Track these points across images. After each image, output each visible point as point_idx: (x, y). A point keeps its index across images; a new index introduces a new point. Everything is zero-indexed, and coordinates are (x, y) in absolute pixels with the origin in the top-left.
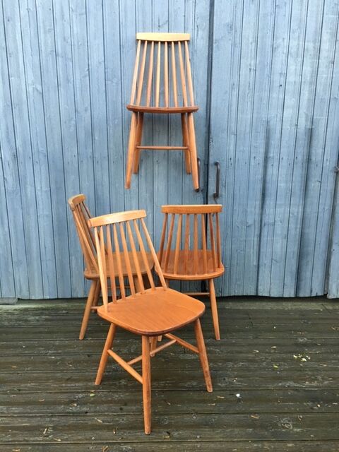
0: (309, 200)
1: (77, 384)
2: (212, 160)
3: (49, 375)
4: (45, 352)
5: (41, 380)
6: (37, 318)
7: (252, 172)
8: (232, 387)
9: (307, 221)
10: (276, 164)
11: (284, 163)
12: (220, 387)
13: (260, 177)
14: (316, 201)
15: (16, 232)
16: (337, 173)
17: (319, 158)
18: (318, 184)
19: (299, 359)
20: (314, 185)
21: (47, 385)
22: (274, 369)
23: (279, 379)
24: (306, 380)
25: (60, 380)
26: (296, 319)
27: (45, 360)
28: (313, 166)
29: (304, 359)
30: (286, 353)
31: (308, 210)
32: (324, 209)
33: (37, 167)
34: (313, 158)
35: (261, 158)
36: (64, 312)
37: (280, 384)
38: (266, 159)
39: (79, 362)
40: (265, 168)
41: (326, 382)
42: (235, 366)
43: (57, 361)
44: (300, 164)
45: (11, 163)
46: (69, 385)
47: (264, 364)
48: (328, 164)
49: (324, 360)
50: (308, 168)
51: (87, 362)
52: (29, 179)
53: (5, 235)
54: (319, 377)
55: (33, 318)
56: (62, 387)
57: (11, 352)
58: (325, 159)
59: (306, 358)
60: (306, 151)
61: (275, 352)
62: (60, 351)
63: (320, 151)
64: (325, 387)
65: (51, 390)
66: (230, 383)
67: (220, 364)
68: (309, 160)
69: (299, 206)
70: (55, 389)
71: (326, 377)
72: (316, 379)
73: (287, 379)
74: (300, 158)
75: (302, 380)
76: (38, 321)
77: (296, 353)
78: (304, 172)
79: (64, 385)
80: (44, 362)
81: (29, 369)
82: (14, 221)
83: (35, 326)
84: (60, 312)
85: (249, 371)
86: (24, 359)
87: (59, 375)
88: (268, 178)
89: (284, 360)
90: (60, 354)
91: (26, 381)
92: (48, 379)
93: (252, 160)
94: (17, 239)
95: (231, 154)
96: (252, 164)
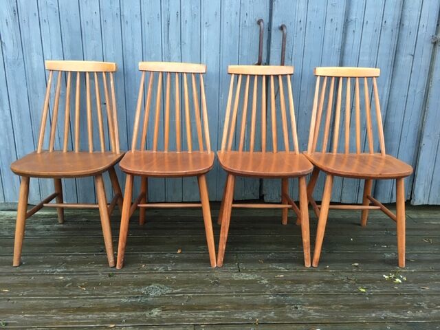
0: (397, 80)
1: (90, 316)
2: (276, 23)
3: (52, 302)
4: (51, 270)
5: (41, 310)
6: (48, 226)
7: (327, 40)
8: (308, 319)
9: (393, 108)
10: (358, 30)
11: (369, 29)
12: (291, 319)
13: (337, 46)
14: (406, 81)
15: (20, 117)
16: (435, 44)
17: (414, 23)
18: (410, 58)
19: (392, 281)
20: (404, 59)
21: (47, 318)
22: (361, 294)
23: (370, 307)
24: (407, 308)
25: (67, 310)
26: (375, 230)
27: (49, 281)
28: (405, 33)
29: (398, 280)
30: (373, 272)
31: (395, 92)
32: (415, 91)
33: (45, 27)
34: (406, 23)
35: (340, 20)
36: (84, 219)
37: (374, 315)
38: (347, 22)
39: (96, 284)
40: (345, 34)
41: (435, 312)
42: (309, 290)
43: (66, 282)
44: (389, 31)
45: (10, 21)
46: (78, 317)
47: (347, 286)
48: (424, 31)
49: (425, 281)
50: (399, 37)
51: (107, 284)
52: (35, 44)
53: (5, 121)
54: (423, 304)
55: (42, 227)
56: (69, 319)
57: (5, 270)
58: (421, 25)
59: (399, 278)
60: (397, 13)
61: (357, 271)
62: (72, 269)
63: (416, 14)
64: (435, 318)
65: (52, 324)
66: (305, 313)
67: (288, 287)
68: (401, 25)
69: (384, 87)
70: (58, 324)
71: (432, 304)
72: (420, 307)
73: (381, 307)
74: (389, 22)
75: (403, 308)
76: (48, 230)
77: (387, 272)
78: (394, 42)
79: (71, 317)
80: (46, 285)
81: (25, 293)
82: (17, 101)
83: (43, 237)
84: (80, 220)
85: (328, 296)
86: (21, 279)
87: (65, 302)
88: (348, 48)
89: (372, 281)
90: (71, 273)
91: (18, 311)
92: (49, 309)
93: (328, 24)
94: (21, 126)
95: (301, 16)
96: (328, 28)
